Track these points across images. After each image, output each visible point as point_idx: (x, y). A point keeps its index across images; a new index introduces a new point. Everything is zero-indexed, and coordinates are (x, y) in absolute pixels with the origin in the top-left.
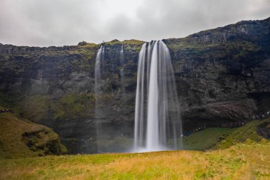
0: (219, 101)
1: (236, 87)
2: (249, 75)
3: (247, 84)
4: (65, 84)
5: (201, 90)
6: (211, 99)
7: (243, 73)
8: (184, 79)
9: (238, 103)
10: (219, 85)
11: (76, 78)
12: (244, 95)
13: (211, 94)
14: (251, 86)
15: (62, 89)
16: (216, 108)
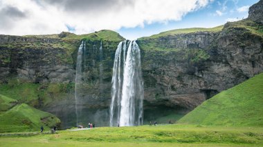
0: (179, 94)
1: (192, 84)
2: (201, 76)
3: (200, 83)
4: (50, 75)
5: (166, 85)
6: (173, 92)
7: (196, 74)
8: (152, 75)
9: (193, 96)
10: (179, 82)
11: (60, 70)
12: (197, 90)
13: (173, 88)
14: (202, 84)
15: (48, 79)
16: (176, 99)
